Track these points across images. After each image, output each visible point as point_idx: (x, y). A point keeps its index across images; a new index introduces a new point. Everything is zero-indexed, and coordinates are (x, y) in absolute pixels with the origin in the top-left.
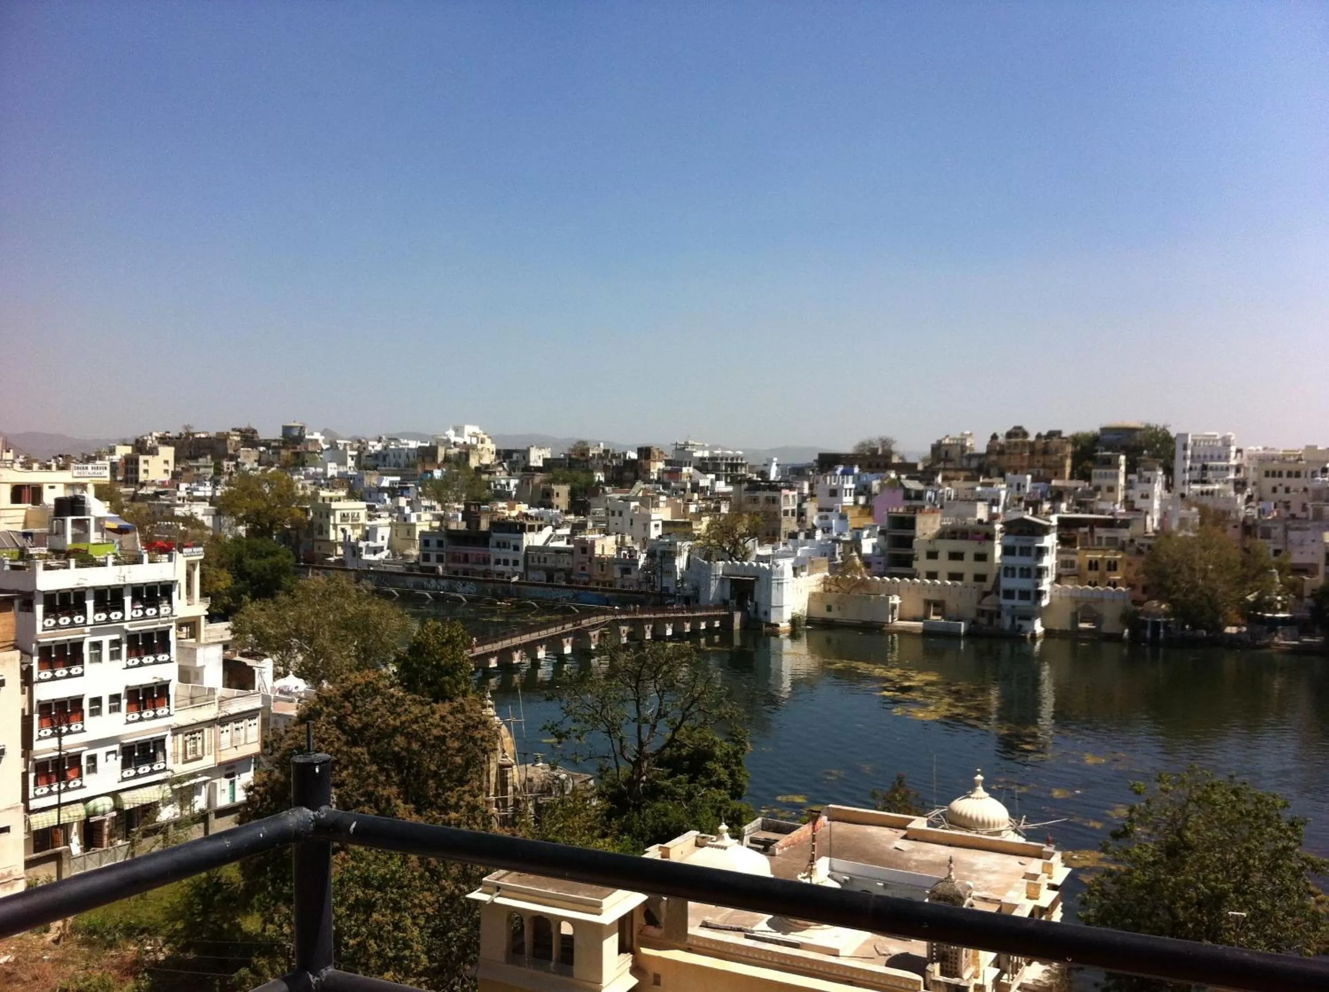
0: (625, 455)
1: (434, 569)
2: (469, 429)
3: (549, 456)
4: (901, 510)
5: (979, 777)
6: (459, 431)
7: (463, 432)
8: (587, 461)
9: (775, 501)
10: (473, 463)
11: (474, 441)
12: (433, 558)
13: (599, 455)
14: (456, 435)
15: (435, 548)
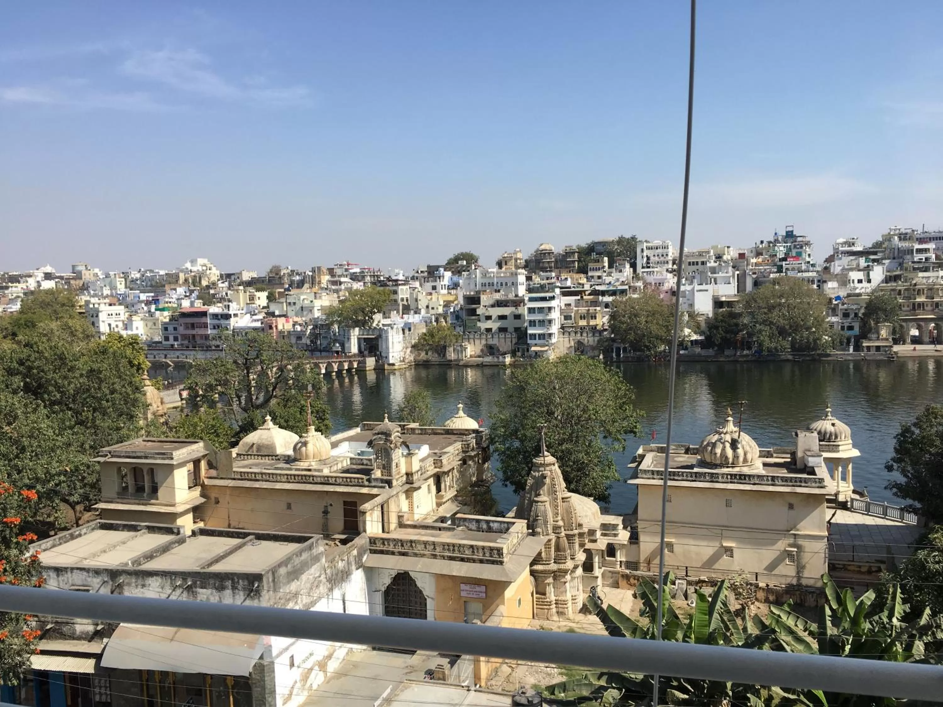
0: (305, 273)
1: (172, 346)
2: (201, 261)
3: (256, 276)
4: (472, 293)
5: (461, 406)
6: (193, 262)
7: (196, 263)
8: (280, 278)
9: (395, 292)
10: (204, 283)
11: (204, 268)
12: (171, 338)
13: (288, 273)
14: (192, 266)
15: (173, 332)
